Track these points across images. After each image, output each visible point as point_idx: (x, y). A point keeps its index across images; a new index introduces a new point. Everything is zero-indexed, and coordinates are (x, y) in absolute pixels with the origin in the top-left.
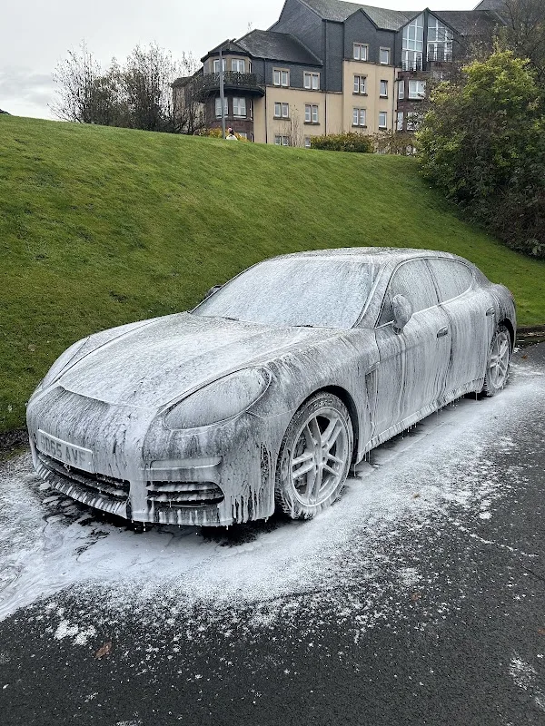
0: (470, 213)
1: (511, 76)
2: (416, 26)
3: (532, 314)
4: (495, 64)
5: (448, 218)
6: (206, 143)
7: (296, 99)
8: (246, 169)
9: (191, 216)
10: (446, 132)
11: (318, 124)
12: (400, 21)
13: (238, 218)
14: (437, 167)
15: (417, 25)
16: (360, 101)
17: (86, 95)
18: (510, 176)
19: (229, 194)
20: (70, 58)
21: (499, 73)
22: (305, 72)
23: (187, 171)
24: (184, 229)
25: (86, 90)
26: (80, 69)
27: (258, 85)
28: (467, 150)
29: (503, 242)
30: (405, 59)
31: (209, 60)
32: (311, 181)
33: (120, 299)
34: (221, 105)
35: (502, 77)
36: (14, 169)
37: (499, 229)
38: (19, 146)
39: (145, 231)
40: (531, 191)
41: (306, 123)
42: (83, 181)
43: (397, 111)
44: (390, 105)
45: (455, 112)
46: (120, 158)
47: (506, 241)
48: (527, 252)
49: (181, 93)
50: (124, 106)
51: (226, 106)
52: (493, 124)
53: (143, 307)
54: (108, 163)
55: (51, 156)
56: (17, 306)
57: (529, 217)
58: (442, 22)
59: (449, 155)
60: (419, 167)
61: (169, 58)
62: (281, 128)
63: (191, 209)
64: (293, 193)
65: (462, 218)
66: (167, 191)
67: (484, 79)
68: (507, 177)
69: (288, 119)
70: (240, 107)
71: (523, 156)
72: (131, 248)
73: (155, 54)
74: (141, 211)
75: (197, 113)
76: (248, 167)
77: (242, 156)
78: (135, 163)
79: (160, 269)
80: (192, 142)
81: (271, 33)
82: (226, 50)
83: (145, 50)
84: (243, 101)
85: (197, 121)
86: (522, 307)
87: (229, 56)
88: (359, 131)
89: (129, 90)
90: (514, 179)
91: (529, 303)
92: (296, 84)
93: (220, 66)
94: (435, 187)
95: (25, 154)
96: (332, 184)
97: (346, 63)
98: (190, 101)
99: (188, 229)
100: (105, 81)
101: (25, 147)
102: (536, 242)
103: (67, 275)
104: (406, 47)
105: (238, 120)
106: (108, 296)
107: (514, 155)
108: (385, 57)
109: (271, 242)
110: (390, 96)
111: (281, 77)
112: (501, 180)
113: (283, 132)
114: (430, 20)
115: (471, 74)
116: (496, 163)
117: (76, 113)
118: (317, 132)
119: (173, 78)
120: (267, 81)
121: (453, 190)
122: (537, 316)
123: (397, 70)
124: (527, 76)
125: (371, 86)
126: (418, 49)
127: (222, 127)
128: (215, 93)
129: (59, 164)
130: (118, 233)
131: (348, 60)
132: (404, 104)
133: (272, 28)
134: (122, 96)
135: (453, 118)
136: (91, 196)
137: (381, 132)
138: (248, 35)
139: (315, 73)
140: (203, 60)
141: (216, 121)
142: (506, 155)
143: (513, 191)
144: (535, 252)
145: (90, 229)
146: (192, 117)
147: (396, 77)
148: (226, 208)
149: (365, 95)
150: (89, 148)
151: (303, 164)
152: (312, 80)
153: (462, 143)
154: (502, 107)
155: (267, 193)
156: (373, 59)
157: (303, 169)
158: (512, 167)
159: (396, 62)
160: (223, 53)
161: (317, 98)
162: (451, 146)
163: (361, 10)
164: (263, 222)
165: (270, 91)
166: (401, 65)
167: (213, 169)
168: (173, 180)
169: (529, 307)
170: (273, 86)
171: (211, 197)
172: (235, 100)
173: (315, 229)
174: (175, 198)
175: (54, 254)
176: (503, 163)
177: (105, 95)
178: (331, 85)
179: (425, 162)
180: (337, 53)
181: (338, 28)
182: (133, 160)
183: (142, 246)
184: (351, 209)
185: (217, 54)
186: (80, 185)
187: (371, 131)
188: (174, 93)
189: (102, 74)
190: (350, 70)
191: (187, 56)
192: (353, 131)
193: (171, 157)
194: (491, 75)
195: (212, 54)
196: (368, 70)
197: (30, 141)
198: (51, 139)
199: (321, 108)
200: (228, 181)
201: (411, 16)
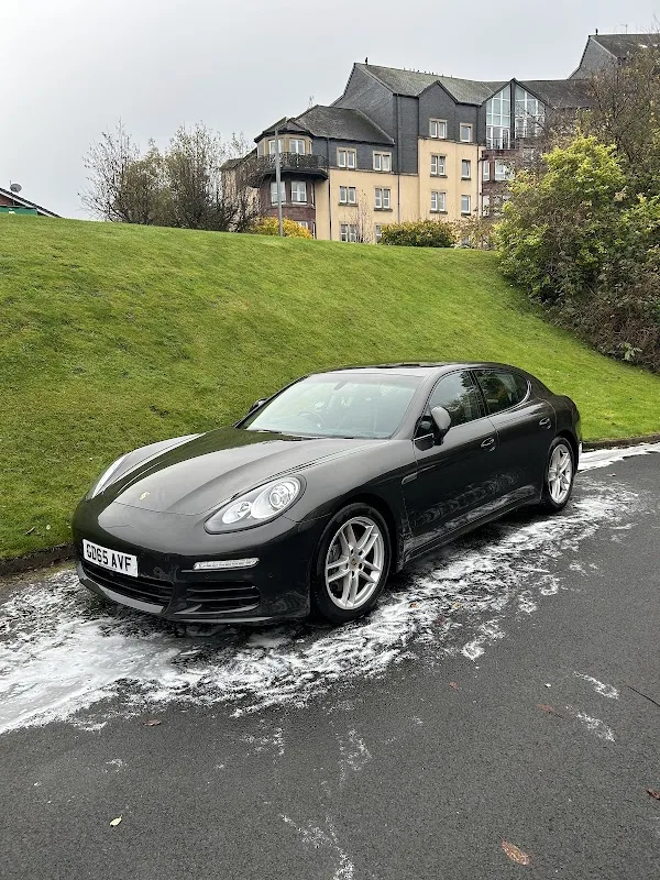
0: (555, 314)
1: (596, 163)
2: (502, 99)
3: (617, 427)
4: (578, 150)
5: (531, 320)
6: (256, 242)
7: (365, 184)
8: (300, 269)
9: (238, 324)
10: (525, 224)
11: (390, 210)
12: (485, 94)
13: (291, 325)
14: (518, 263)
15: (504, 97)
16: (438, 184)
17: (121, 182)
18: (599, 273)
19: (282, 299)
20: (104, 141)
21: (581, 162)
22: (374, 152)
23: (236, 275)
24: (232, 336)
25: (122, 177)
26: (116, 153)
27: (321, 168)
28: (550, 245)
29: (594, 346)
30: (490, 137)
31: (264, 139)
32: (373, 281)
33: (161, 414)
34: (278, 190)
35: (584, 165)
36: (51, 278)
37: (588, 331)
38: (56, 252)
39: (189, 340)
40: (621, 290)
41: (377, 210)
42: (123, 289)
43: (483, 194)
44: (474, 188)
45: (534, 204)
46: (162, 263)
47: (596, 345)
48: (618, 357)
49: (232, 177)
50: (165, 192)
51: (283, 191)
52: (578, 216)
53: (187, 422)
54: (149, 268)
55: (89, 263)
56: (55, 422)
57: (620, 318)
58: (533, 94)
59: (531, 250)
60: (498, 262)
61: (217, 140)
62: (347, 215)
63: (239, 316)
64: (353, 295)
65: (547, 319)
66: (212, 298)
67: (566, 168)
68: (595, 273)
69: (356, 205)
70: (299, 190)
71: (612, 251)
72: (175, 359)
73: (201, 135)
74: (185, 319)
75: (250, 200)
76: (303, 267)
77: (296, 256)
78: (179, 268)
79: (205, 382)
80: (240, 241)
81: (334, 110)
82: (284, 129)
83: (191, 132)
84: (303, 184)
85: (249, 210)
86: (607, 419)
87: (286, 136)
88: (436, 218)
89: (173, 175)
90: (602, 277)
91: (616, 414)
92: (365, 166)
93: (276, 148)
94: (517, 286)
95: (61, 261)
96: (399, 285)
97: (421, 142)
98: (241, 185)
99: (235, 337)
100: (143, 165)
101: (62, 254)
102: (628, 345)
103: (106, 389)
104: (491, 123)
105: (298, 207)
106: (149, 411)
107: (601, 250)
108: (467, 133)
109: (326, 350)
110: (473, 177)
111: (346, 156)
112: (589, 277)
113: (349, 220)
114: (518, 92)
115: (552, 162)
116: (582, 259)
117: (111, 202)
118: (389, 220)
119: (222, 161)
120: (330, 163)
121: (536, 288)
122: (622, 428)
123: (482, 148)
124: (613, 163)
125: (452, 167)
126: (504, 125)
127: (278, 214)
128: (271, 177)
129: (97, 270)
130: (161, 343)
131: (425, 138)
132: (490, 185)
133: (336, 103)
134: (164, 182)
135: (533, 211)
136: (131, 304)
137: (464, 219)
138: (308, 112)
139: (386, 154)
140: (257, 141)
141: (272, 208)
142: (593, 250)
143: (602, 290)
144: (627, 357)
145: (130, 340)
146: (244, 206)
147: (480, 156)
148: (279, 314)
149: (445, 177)
150: (127, 252)
151: (365, 263)
152: (383, 160)
153: (544, 236)
154: (587, 197)
155: (323, 297)
156: (453, 136)
157: (365, 268)
158: (600, 262)
159: (479, 138)
160: (282, 132)
161: (389, 181)
162: (532, 241)
163: (438, 83)
164: (318, 328)
165: (333, 175)
166: (485, 142)
167: (263, 271)
168: (220, 285)
169: (617, 418)
170: (336, 168)
171: (262, 303)
172: (293, 184)
173: (377, 336)
174: (222, 305)
175: (91, 366)
176: (590, 258)
177: (144, 182)
178: (405, 165)
179: (505, 257)
180: (411, 131)
181: (412, 103)
182: (177, 264)
183: (186, 358)
184: (419, 312)
185: (273, 134)
186: (119, 293)
187: (453, 216)
188: (224, 177)
189: (141, 158)
190: (426, 149)
191: (237, 137)
192: (431, 217)
193: (218, 257)
194: (574, 163)
195: (267, 134)
196: (447, 148)
197: (66, 247)
198: (88, 244)
199: (394, 191)
200: (280, 284)
201: (497, 88)
